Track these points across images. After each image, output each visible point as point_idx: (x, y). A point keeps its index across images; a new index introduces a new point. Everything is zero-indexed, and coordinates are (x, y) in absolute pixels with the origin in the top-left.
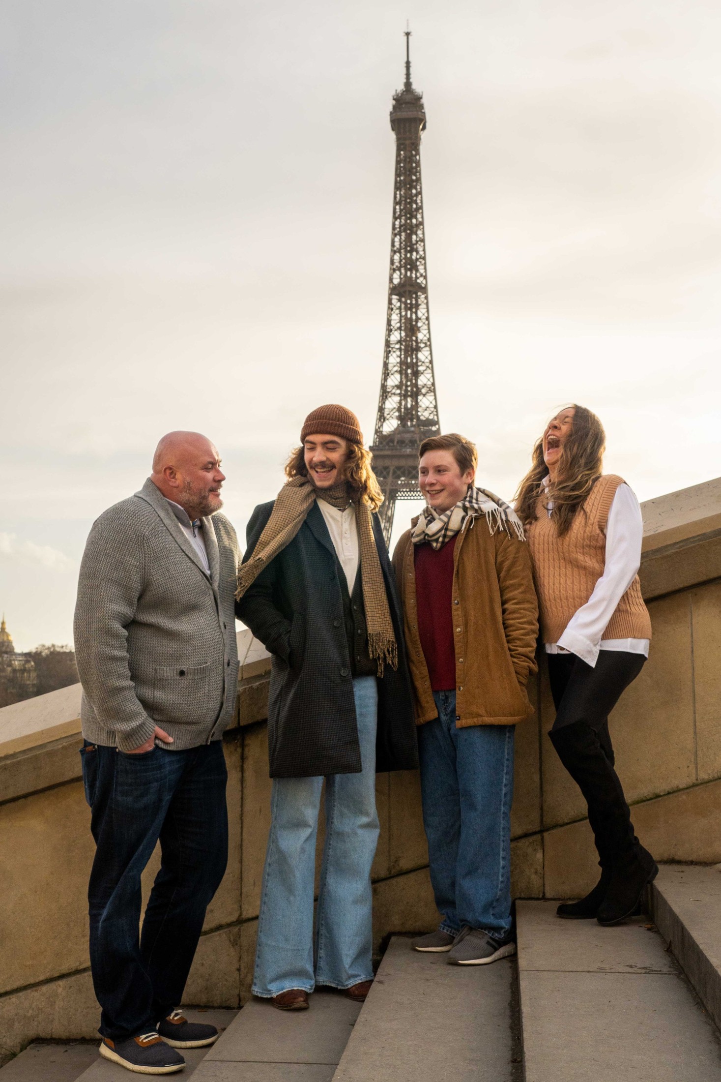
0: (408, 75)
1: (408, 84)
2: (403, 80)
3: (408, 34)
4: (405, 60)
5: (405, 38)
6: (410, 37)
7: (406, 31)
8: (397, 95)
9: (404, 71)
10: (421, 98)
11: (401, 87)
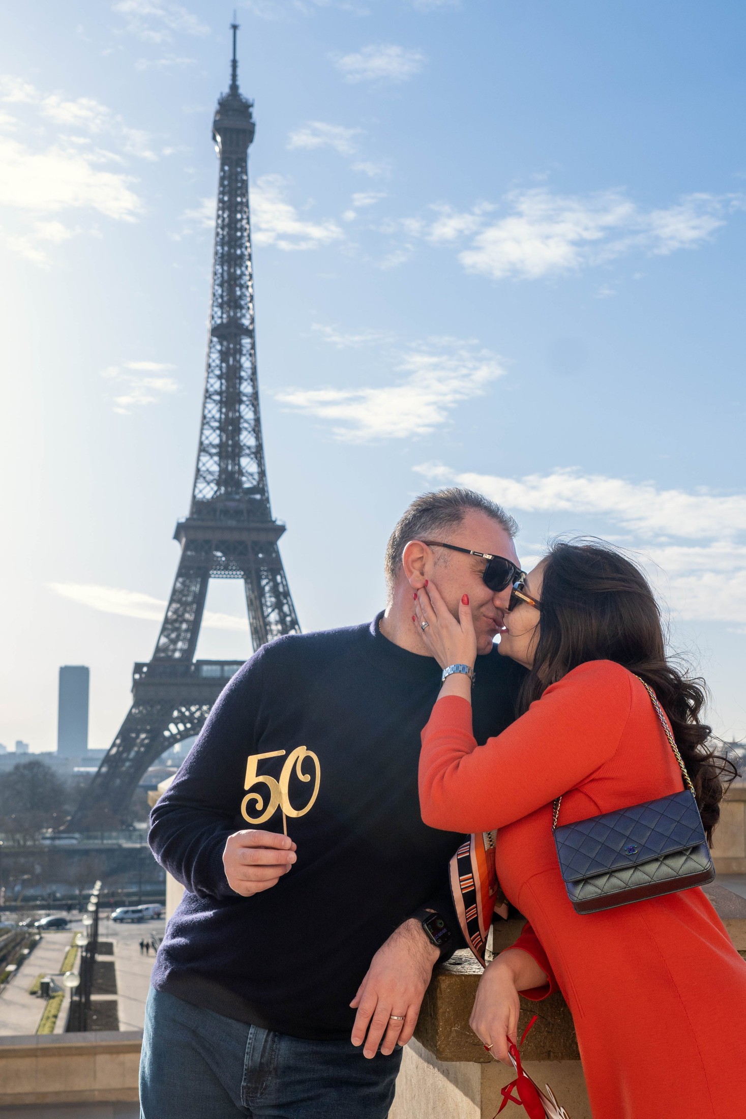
0: (234, 76)
1: (234, 87)
2: (229, 82)
3: (235, 27)
4: (231, 57)
5: (231, 31)
6: (238, 32)
7: (233, 22)
8: (223, 99)
9: (229, 70)
10: (252, 106)
11: (226, 90)
